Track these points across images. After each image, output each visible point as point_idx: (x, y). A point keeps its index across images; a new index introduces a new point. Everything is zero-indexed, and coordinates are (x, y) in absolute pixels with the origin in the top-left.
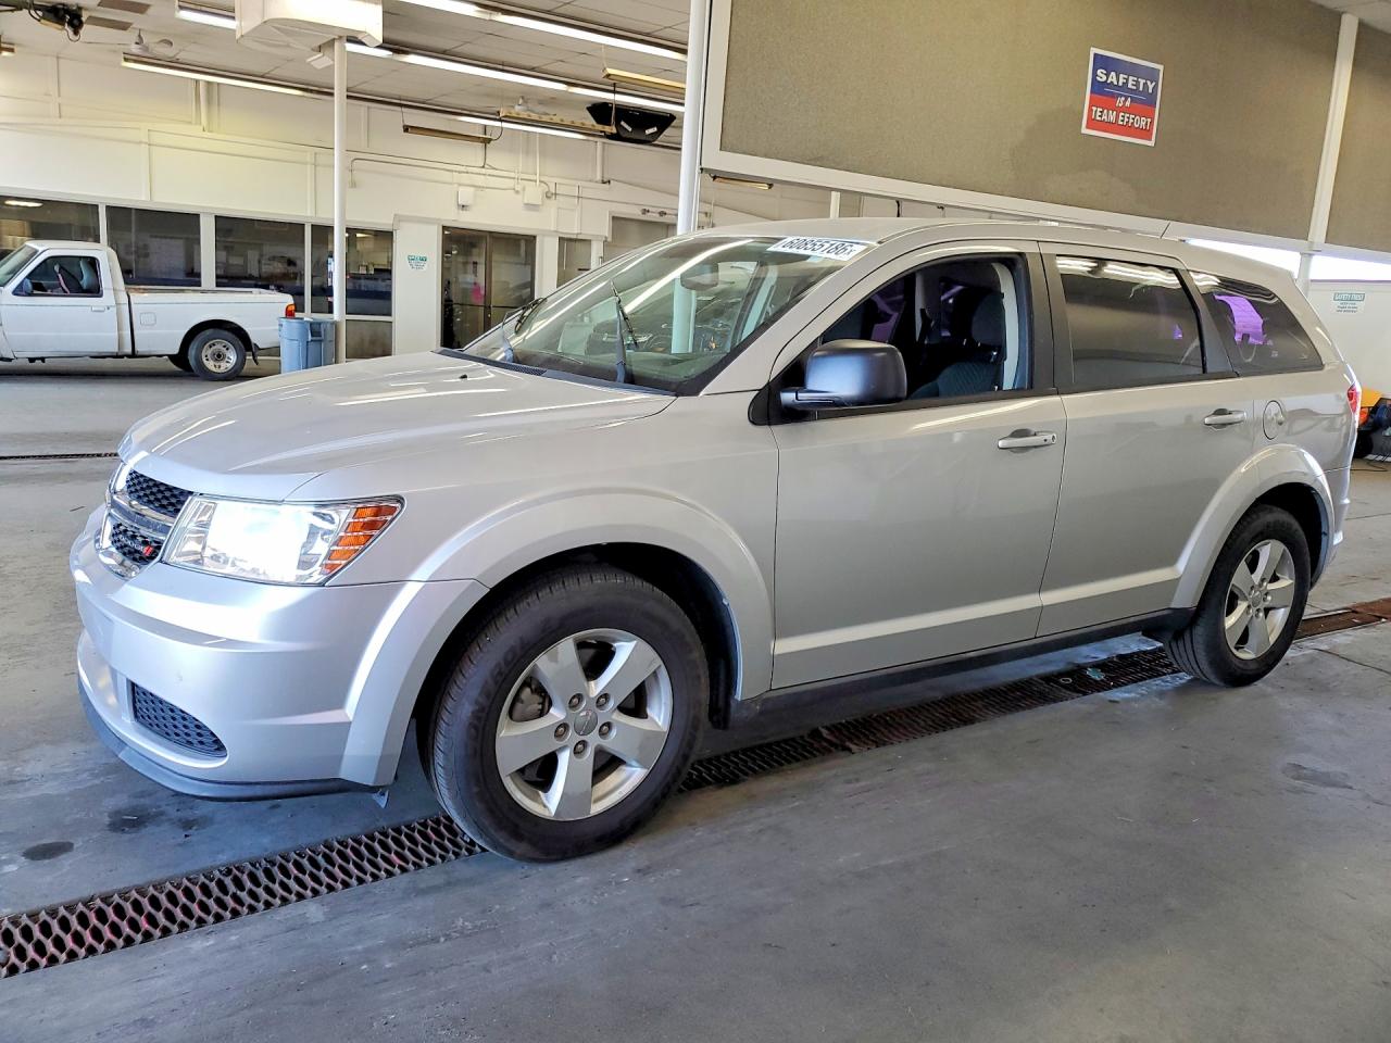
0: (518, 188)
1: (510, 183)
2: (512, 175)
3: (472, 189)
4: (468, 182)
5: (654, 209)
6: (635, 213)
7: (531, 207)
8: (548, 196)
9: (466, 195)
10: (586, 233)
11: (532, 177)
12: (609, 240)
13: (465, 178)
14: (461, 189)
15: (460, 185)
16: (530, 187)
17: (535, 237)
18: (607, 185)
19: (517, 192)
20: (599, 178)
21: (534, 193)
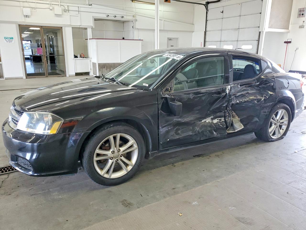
0: (51, 8)
1: (47, 6)
2: (48, 2)
3: (29, 9)
4: (29, 6)
5: (112, 15)
6: (104, 16)
7: (57, 15)
8: (65, 11)
9: (27, 11)
10: (84, 25)
11: (57, 3)
12: (94, 27)
13: (26, 4)
14: (24, 9)
15: (24, 7)
16: (56, 7)
17: (62, 28)
18: (91, 6)
19: (51, 10)
20: (87, 3)
21: (58, 10)
